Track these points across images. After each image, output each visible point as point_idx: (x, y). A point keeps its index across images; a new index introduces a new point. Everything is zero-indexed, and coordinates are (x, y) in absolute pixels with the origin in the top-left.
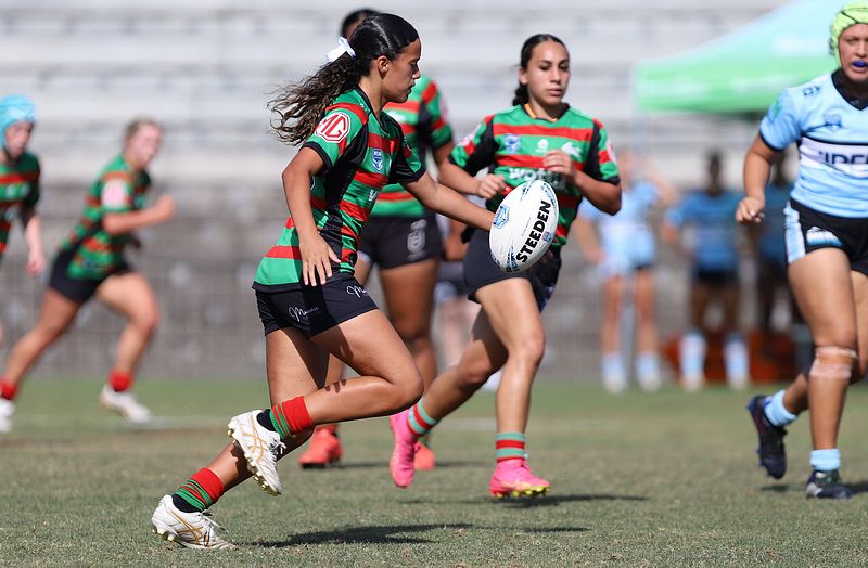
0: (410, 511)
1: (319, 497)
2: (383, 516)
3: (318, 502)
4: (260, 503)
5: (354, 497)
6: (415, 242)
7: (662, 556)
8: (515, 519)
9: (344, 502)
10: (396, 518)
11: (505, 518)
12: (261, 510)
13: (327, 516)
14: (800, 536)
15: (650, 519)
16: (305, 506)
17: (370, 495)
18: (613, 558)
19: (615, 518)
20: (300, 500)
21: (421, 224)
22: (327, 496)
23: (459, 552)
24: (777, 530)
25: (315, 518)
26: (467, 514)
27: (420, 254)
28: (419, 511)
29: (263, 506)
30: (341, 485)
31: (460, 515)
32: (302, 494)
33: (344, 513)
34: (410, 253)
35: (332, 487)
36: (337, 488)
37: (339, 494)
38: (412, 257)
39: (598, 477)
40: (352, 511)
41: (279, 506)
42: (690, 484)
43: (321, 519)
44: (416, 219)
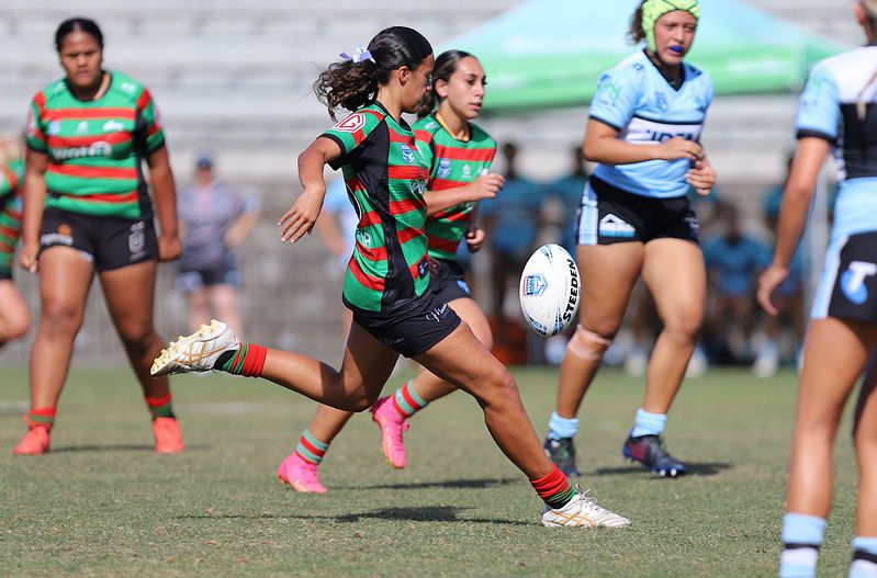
0: (162, 491)
1: (74, 479)
2: (136, 496)
3: (74, 483)
4: (18, 483)
5: (108, 478)
6: (136, 243)
7: (404, 533)
8: (263, 498)
9: (99, 483)
10: (149, 498)
11: (253, 497)
12: (19, 490)
13: (82, 496)
14: (534, 514)
15: (392, 498)
16: (61, 486)
17: (124, 476)
18: (357, 536)
19: (358, 497)
20: (56, 481)
21: (140, 225)
22: (82, 477)
23: (210, 530)
24: (512, 508)
25: (71, 498)
26: (217, 494)
27: (141, 254)
28: (171, 491)
29: (21, 487)
30: (97, 466)
31: (211, 494)
32: (59, 475)
33: (100, 493)
34: (132, 253)
35: (87, 469)
36: (92, 470)
37: (94, 474)
38: (134, 257)
39: (342, 458)
40: (107, 491)
41: (36, 487)
42: (428, 464)
43: (76, 499)
44: (135, 221)
